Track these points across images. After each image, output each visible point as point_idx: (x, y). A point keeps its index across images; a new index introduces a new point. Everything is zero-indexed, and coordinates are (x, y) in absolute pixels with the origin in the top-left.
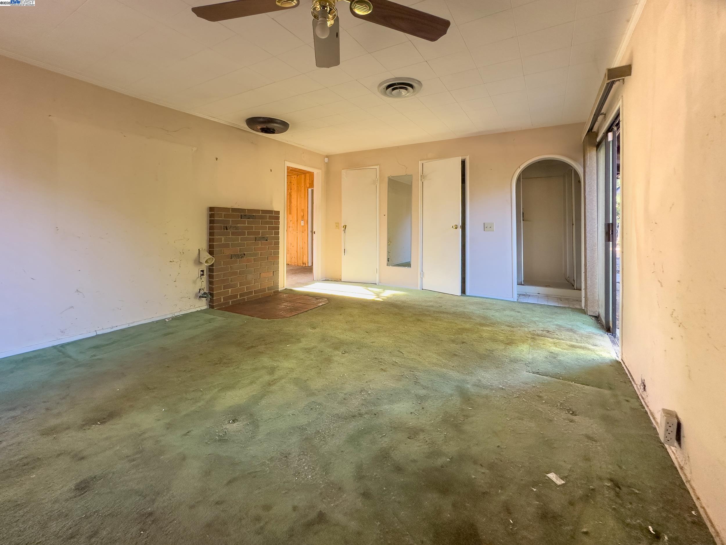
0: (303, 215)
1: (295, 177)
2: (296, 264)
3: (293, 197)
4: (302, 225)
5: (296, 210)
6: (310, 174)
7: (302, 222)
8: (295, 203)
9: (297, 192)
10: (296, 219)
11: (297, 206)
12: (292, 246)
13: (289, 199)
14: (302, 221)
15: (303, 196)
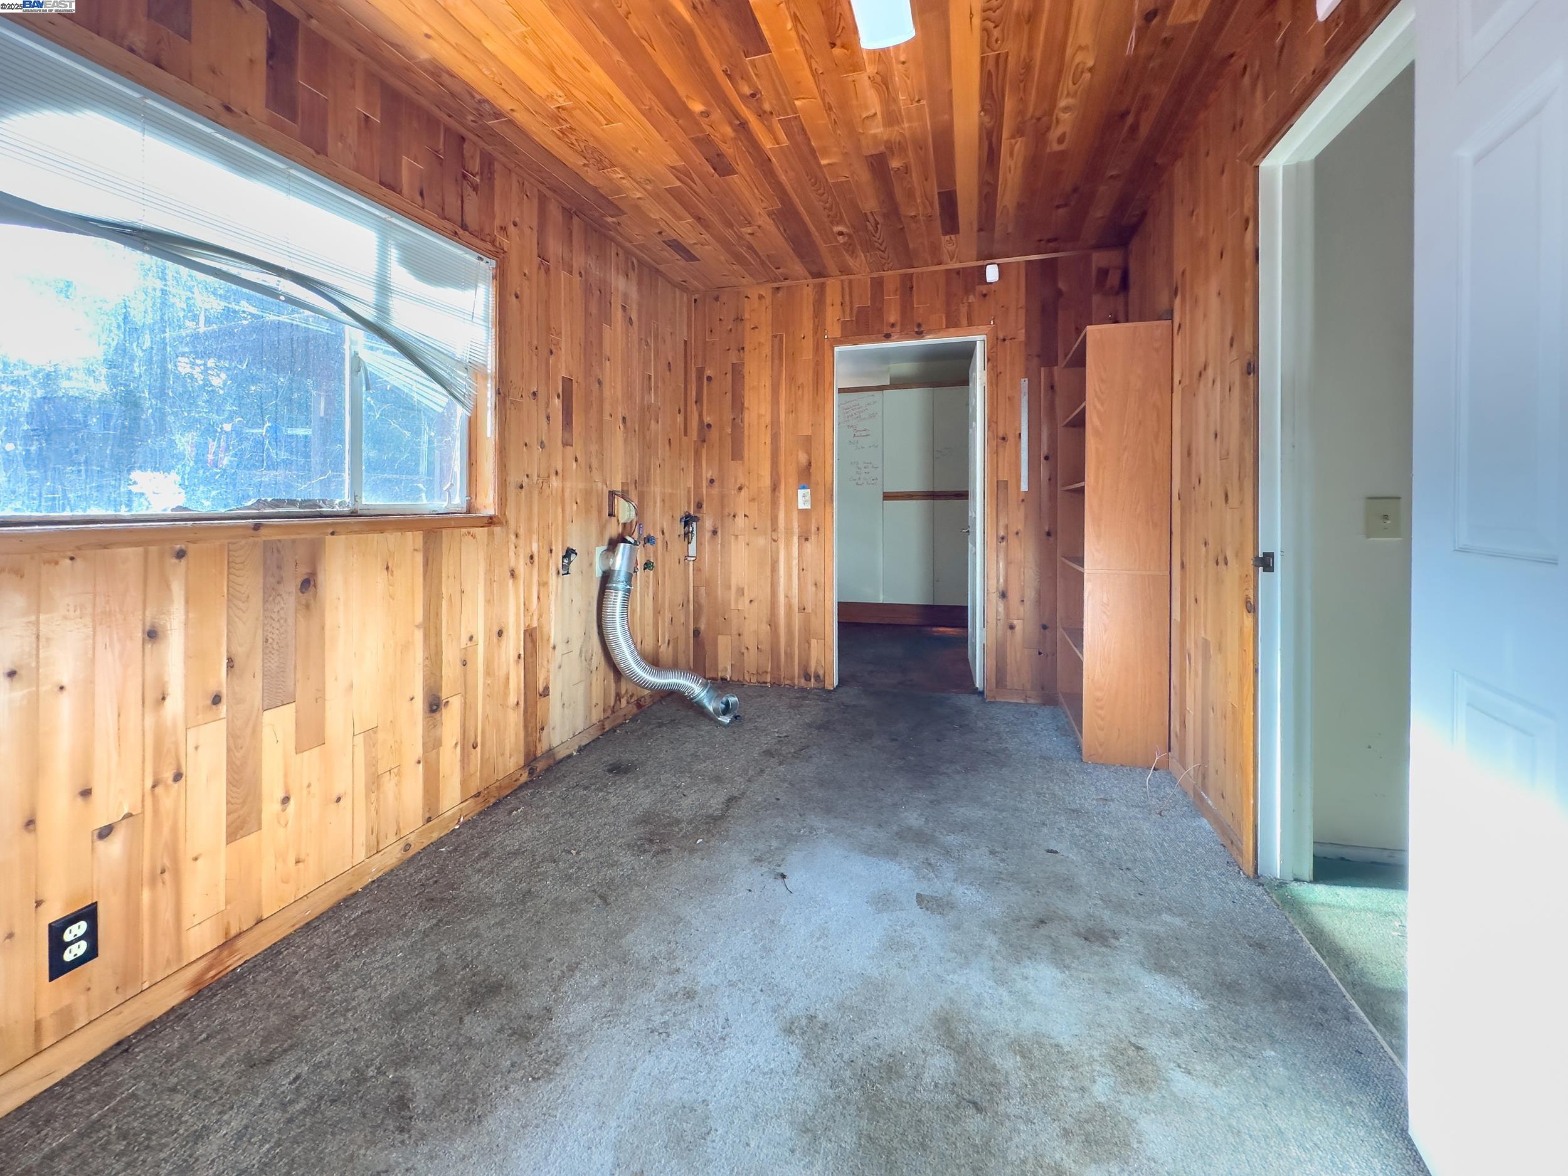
0: (810, 464)
1: (761, 297)
2: (769, 680)
3: (750, 381)
4: (801, 506)
5: (768, 441)
6: (846, 284)
7: (801, 492)
8: (765, 409)
9: (776, 362)
10: (767, 482)
11: (775, 423)
12: (747, 602)
13: (729, 396)
14: (804, 488)
15: (805, 377)
